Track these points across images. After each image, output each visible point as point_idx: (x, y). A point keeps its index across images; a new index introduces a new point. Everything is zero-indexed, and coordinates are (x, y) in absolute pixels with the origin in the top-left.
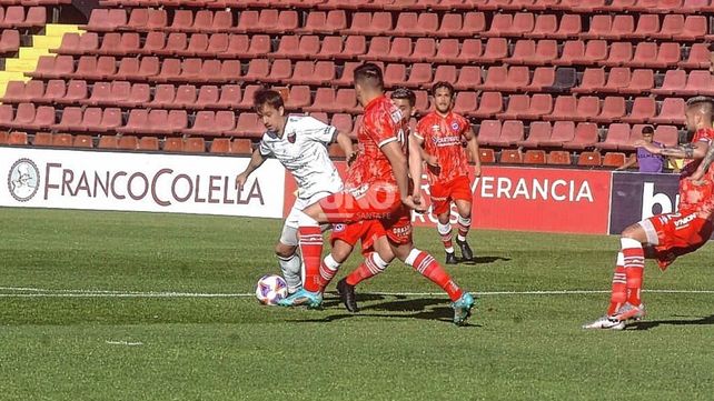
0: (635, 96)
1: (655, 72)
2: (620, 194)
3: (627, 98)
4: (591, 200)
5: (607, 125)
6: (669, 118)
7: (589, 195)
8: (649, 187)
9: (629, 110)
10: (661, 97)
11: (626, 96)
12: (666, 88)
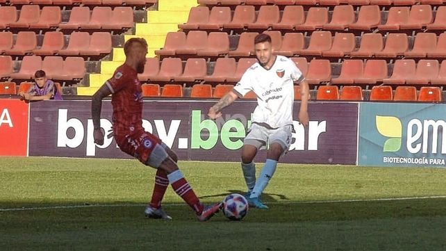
0: (45, 30)
1: (62, 9)
2: (37, 119)
3: (38, 33)
4: (11, 125)
5: (21, 58)
6: (76, 50)
7: (9, 121)
8: (63, 113)
9: (40, 43)
10: (68, 31)
11: (36, 30)
12: (73, 23)
